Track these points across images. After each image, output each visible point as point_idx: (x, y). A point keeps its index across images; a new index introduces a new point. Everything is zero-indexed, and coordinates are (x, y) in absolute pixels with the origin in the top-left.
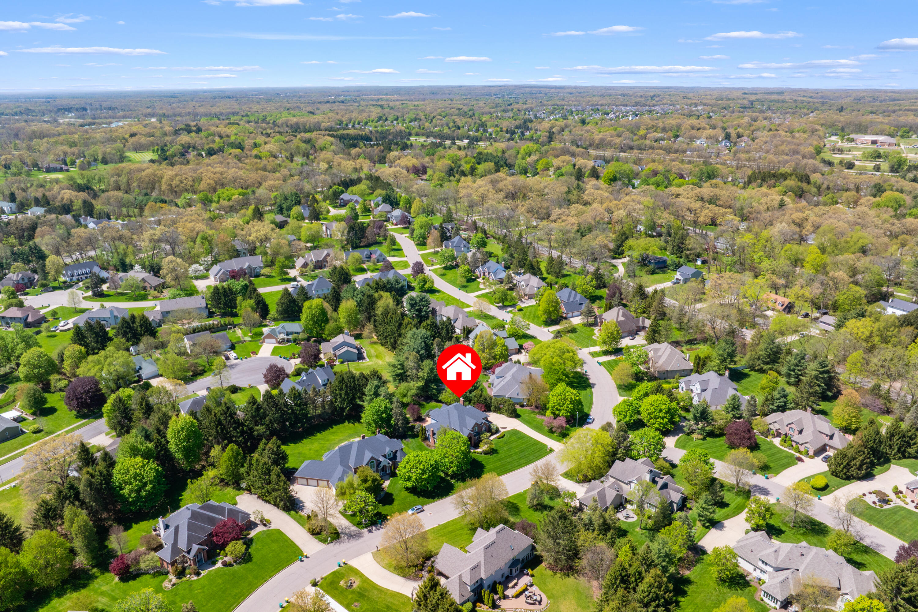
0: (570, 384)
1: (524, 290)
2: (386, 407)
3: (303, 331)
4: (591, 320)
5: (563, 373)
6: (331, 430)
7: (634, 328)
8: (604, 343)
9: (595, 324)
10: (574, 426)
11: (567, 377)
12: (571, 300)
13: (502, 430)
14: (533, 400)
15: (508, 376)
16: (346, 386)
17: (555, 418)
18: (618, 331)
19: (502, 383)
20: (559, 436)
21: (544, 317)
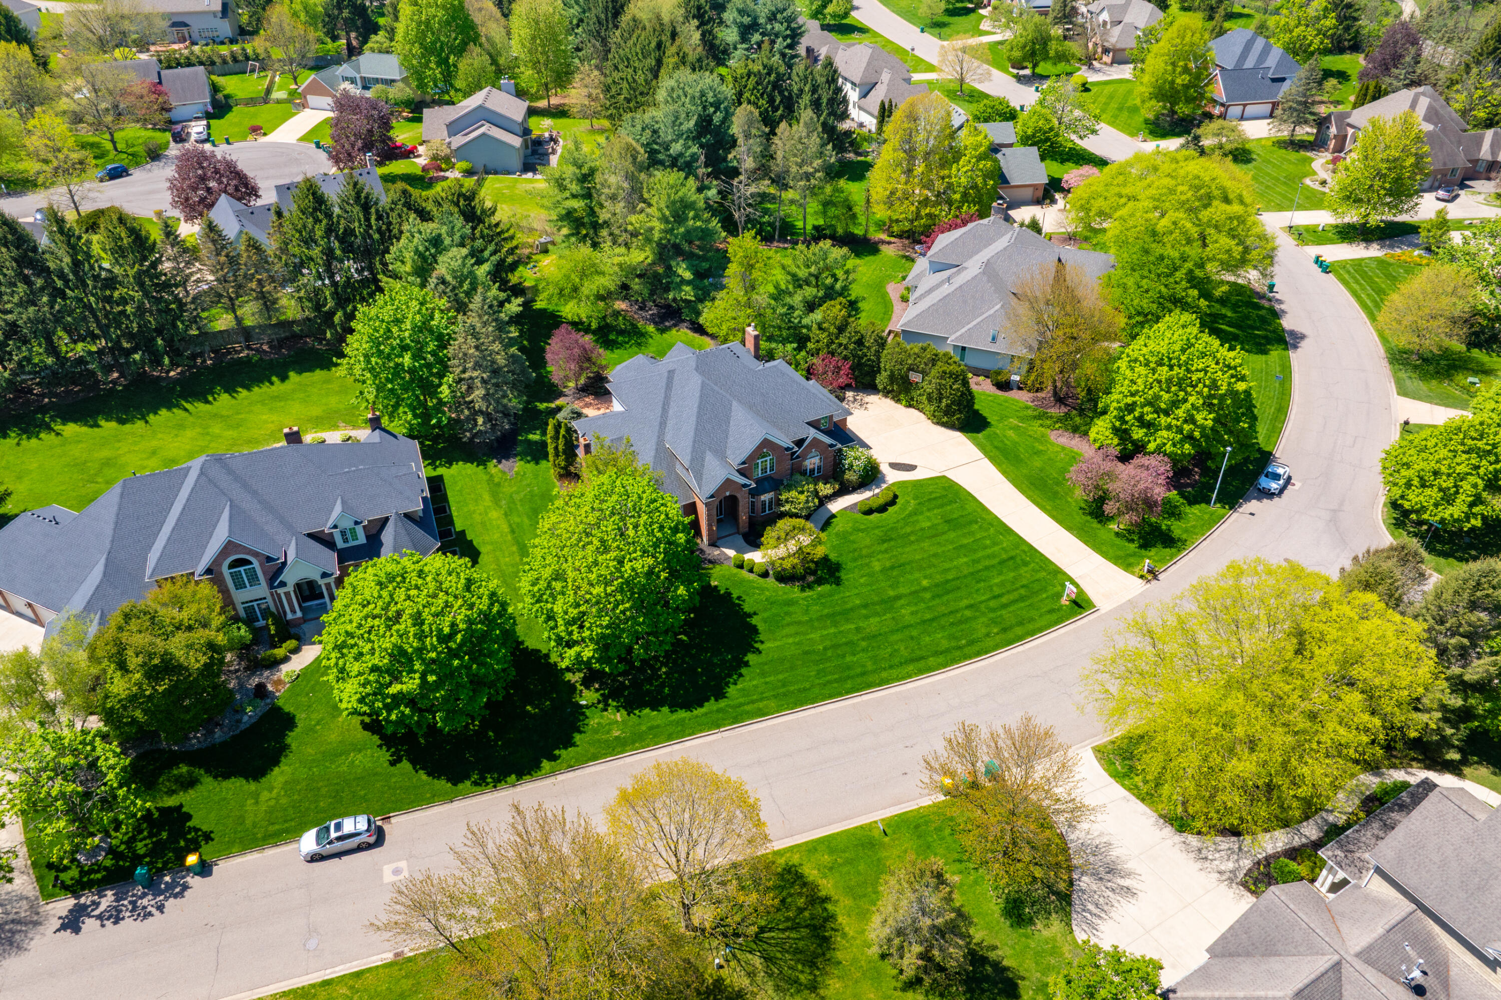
0: (1210, 324)
1: (1106, 33)
2: (424, 327)
3: (405, 80)
4: (1306, 132)
5: (1191, 279)
6: (278, 387)
7: (1461, 162)
8: (1351, 198)
9: (1318, 144)
10: (1200, 497)
11: (1206, 294)
12: (1250, 63)
13: (892, 477)
14: (1051, 370)
15: (973, 267)
16: (329, 230)
17: (1125, 458)
18: (1419, 157)
19: (946, 289)
20: (1125, 535)
21: (1152, 109)
